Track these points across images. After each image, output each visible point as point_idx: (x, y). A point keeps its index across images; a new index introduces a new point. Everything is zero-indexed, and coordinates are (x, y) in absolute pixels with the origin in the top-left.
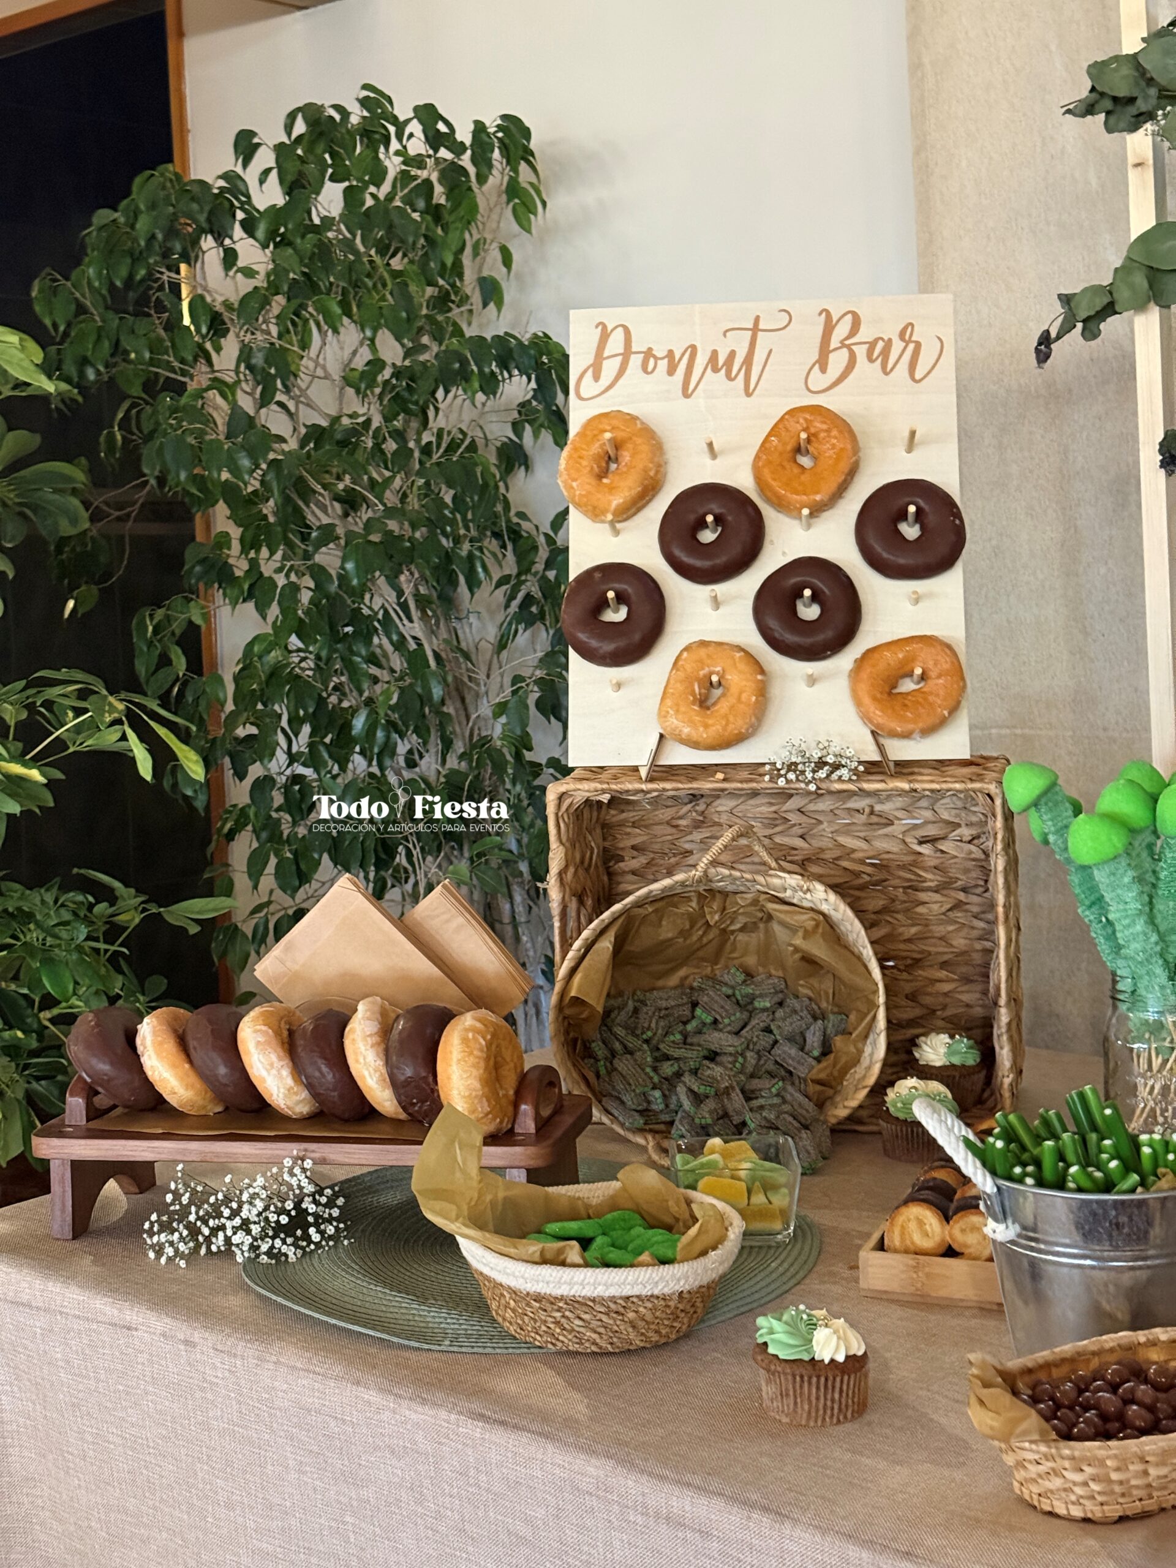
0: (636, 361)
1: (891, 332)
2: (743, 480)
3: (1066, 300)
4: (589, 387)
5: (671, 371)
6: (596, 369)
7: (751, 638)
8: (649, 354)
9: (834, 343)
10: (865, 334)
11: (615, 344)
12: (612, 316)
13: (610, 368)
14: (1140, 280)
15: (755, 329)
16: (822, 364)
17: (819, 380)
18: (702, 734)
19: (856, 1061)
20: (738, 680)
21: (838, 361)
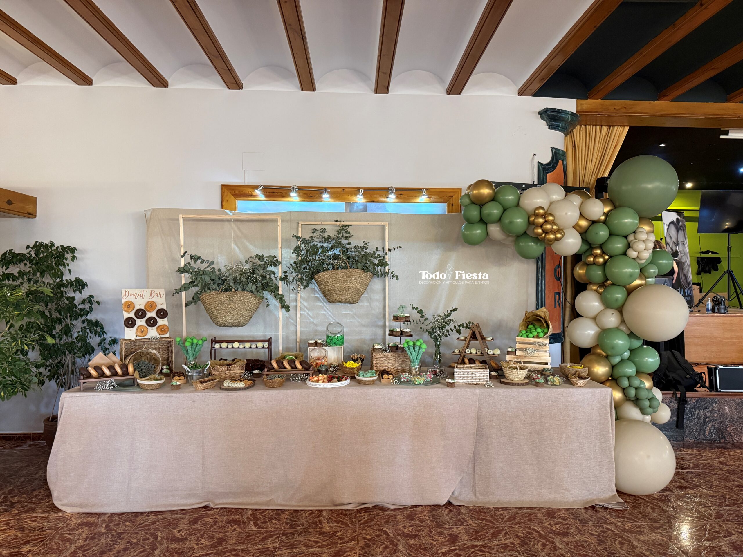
0: (130, 295)
1: (158, 293)
2: (143, 308)
3: (176, 290)
4: (124, 297)
5: (134, 296)
6: (125, 295)
7: (145, 325)
8: (131, 294)
9: (152, 293)
10: (155, 293)
11: (127, 293)
12: (127, 290)
13: (127, 295)
14: (183, 288)
15: (143, 292)
16: (151, 295)
17: (150, 297)
18: (142, 335)
19: (157, 368)
20: (145, 329)
21: (152, 295)
